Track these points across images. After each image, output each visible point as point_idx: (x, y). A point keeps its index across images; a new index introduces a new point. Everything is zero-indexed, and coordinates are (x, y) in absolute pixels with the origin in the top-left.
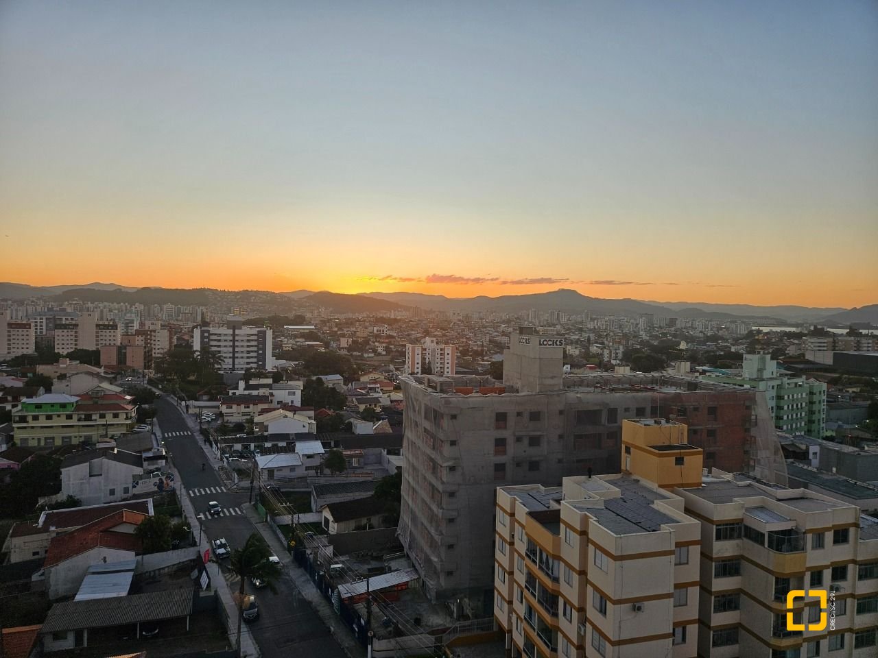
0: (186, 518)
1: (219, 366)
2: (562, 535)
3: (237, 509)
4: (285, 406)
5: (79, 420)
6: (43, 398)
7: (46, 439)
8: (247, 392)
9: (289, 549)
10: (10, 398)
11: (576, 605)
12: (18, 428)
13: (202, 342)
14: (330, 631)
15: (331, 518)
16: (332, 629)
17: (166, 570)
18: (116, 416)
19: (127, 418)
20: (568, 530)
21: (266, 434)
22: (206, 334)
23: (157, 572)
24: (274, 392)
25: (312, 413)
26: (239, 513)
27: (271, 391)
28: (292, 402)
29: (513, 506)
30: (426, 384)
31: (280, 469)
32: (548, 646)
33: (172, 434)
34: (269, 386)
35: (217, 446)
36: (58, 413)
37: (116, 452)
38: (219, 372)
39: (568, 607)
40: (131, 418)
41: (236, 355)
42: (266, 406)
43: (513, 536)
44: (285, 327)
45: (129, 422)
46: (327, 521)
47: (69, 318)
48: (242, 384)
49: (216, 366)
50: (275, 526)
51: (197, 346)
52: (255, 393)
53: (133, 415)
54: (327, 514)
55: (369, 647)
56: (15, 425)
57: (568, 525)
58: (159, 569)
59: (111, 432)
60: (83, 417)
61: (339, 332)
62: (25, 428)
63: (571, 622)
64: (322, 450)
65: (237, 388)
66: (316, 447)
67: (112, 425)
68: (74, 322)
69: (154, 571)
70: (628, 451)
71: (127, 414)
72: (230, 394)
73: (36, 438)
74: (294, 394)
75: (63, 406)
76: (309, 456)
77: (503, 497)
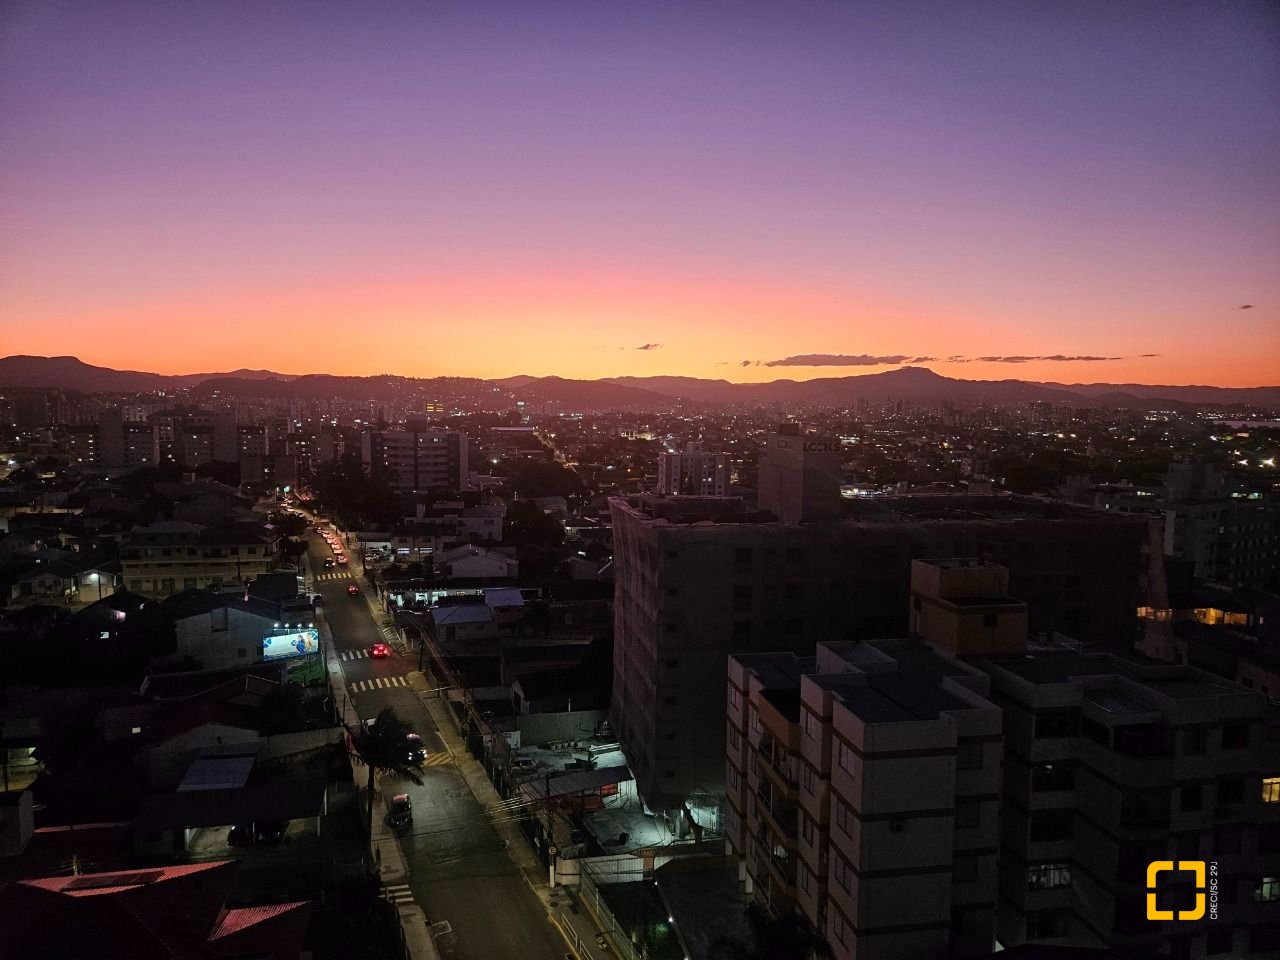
0: (331, 688)
1: (395, 485)
2: (802, 723)
3: (401, 678)
4: (477, 540)
5: (206, 556)
6: (161, 527)
7: (163, 581)
8: (427, 521)
9: (464, 734)
10: (119, 527)
11: (818, 822)
12: (128, 566)
13: (374, 451)
14: (504, 846)
15: (522, 695)
16: (508, 842)
17: (300, 756)
18: (252, 551)
19: (266, 555)
20: (809, 715)
21: (449, 577)
22: (379, 440)
23: (288, 759)
24: (467, 521)
25: (513, 550)
26: (404, 684)
27: (460, 519)
28: (490, 534)
29: (746, 682)
30: (640, 508)
31: (464, 626)
32: (784, 879)
33: (327, 577)
34: (459, 512)
35: (382, 593)
36: (177, 546)
37: (246, 599)
38: (396, 492)
39: (809, 824)
40: (272, 553)
41: (420, 468)
42: (453, 539)
43: (746, 724)
44: (493, 428)
45: (269, 559)
46: (517, 697)
47: (203, 418)
48: (421, 509)
49: (391, 484)
50: (448, 702)
51: (367, 456)
52: (438, 521)
53: (275, 550)
54: (517, 688)
55: (552, 868)
56: (123, 562)
57: (810, 710)
58: (291, 755)
59: (246, 574)
60: (210, 552)
61: (567, 436)
62: (136, 566)
63: (811, 845)
64: (520, 601)
65: (414, 514)
66: (514, 597)
67: (248, 563)
68: (207, 424)
69: (285, 758)
70: (918, 606)
71: (266, 549)
72: (406, 523)
73: (151, 580)
74: (492, 522)
75: (184, 537)
76: (503, 610)
77: (735, 670)
